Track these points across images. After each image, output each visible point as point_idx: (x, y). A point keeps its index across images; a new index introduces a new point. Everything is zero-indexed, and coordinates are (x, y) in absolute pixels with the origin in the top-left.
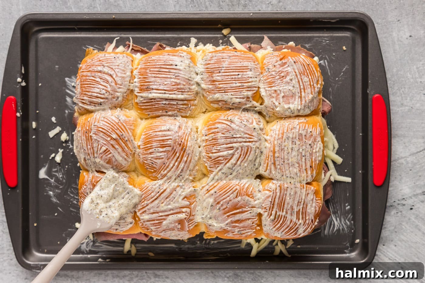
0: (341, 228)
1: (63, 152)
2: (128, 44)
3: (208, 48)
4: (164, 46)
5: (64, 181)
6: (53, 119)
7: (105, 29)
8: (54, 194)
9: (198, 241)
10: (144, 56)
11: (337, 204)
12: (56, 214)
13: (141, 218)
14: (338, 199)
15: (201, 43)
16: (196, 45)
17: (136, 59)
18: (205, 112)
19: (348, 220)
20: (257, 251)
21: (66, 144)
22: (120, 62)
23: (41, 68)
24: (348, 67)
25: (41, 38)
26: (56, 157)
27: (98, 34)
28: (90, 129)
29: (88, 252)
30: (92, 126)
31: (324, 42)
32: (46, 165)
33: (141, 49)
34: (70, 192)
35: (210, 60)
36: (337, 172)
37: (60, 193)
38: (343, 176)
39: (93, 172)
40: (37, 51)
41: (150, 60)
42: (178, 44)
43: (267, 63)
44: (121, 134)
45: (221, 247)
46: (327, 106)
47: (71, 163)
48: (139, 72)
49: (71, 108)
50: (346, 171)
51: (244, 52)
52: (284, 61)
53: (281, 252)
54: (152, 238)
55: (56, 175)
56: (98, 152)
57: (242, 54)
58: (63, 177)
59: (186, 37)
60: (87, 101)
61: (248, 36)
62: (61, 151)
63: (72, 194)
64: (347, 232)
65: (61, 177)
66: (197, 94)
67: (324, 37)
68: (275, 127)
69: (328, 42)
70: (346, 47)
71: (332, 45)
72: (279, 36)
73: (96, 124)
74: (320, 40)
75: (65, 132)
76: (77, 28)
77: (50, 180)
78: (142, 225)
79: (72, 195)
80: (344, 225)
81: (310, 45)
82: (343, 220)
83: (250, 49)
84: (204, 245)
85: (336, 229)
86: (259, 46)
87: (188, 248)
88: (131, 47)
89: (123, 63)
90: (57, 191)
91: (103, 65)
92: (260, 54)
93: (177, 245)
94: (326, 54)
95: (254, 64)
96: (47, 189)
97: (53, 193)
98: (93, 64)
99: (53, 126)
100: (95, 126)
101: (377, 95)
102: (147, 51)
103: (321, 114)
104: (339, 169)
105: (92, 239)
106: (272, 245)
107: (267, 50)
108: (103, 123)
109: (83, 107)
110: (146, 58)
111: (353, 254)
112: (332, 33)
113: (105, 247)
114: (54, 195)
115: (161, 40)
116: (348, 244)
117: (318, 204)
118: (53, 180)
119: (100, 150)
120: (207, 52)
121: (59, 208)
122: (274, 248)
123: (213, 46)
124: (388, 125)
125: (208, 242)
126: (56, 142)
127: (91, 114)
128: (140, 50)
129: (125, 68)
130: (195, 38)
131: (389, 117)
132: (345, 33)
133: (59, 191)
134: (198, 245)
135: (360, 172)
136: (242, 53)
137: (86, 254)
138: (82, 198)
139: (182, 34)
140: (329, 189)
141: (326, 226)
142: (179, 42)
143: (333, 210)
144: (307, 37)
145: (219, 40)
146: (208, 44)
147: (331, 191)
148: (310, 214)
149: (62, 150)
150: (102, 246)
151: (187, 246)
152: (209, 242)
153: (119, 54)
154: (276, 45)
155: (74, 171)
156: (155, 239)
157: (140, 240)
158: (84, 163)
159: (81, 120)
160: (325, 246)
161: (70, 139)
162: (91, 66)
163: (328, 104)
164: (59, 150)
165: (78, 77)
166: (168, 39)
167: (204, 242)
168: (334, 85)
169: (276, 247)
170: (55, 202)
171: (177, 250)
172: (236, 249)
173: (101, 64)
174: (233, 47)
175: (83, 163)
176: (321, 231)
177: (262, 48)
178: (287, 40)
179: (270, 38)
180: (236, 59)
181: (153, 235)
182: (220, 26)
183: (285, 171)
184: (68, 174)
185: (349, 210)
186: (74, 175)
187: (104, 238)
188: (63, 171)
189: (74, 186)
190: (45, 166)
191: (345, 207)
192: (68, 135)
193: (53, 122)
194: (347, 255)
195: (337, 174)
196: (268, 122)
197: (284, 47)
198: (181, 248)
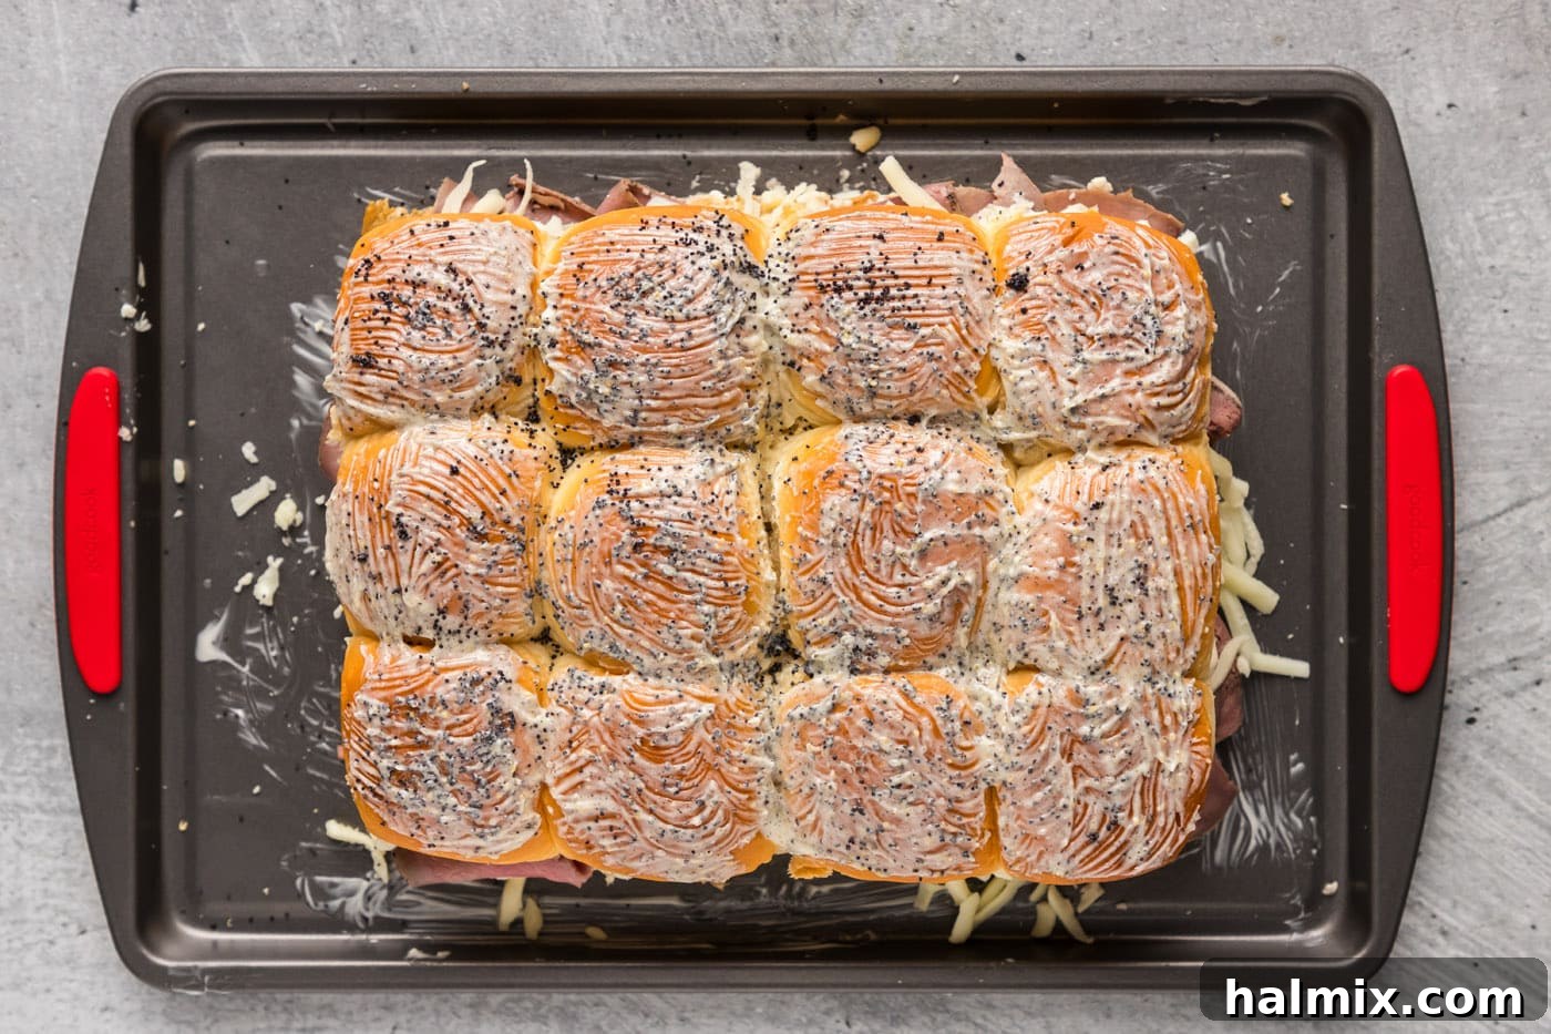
0: (1272, 842)
1: (281, 569)
2: (517, 185)
3: (801, 199)
4: (646, 191)
5: (286, 670)
6: (249, 450)
7: (434, 131)
8: (250, 716)
9: (763, 886)
10: (573, 226)
11: (1258, 757)
12: (257, 790)
13: (568, 806)
14: (1263, 739)
15: (773, 181)
16: (759, 191)
17: (546, 236)
18: (795, 427)
19: (1299, 814)
20: (974, 923)
21: (294, 538)
22: (492, 250)
23: (205, 265)
24: (1298, 268)
25: (204, 161)
26: (257, 586)
27: (408, 147)
28: (385, 487)
29: (371, 922)
30: (394, 477)
31: (1213, 178)
32: (222, 614)
33: (563, 200)
34: (306, 709)
35: (812, 244)
36: (1259, 642)
37: (271, 715)
38: (1282, 655)
39: (395, 641)
40: (189, 205)
41: (600, 244)
42: (695, 184)
43: (1015, 254)
44: (498, 506)
45: (843, 906)
46: (1227, 407)
47: (311, 605)
48: (559, 287)
49: (309, 409)
50: (1291, 636)
51: (934, 213)
52: (1076, 248)
53: (1059, 926)
54: (599, 876)
55: (258, 650)
56: (414, 569)
57: (927, 222)
58: (283, 656)
59: (721, 160)
60: (375, 389)
61: (943, 157)
62: (274, 563)
63: (315, 718)
64: (1293, 856)
65: (275, 658)
66: (767, 366)
67: (1214, 159)
68: (1045, 484)
69: (1227, 176)
70: (1290, 197)
71: (1241, 188)
72: (1054, 156)
73: (405, 470)
74: (1201, 171)
75: (288, 496)
76: (334, 125)
77: (234, 668)
78: (568, 833)
79: (315, 723)
80: (1282, 829)
81: (1161, 187)
82: (1278, 811)
83: (953, 203)
84: (783, 902)
85: (1253, 843)
86: (983, 191)
87: (728, 911)
88: (528, 196)
89: (504, 253)
90: (259, 705)
91: (430, 261)
92: (989, 221)
93: (689, 901)
94: (1220, 220)
95: (971, 260)
96: (225, 698)
97: (247, 712)
98: (395, 257)
99: (245, 475)
100: (402, 476)
101: (1400, 369)
102: (587, 208)
103: (1206, 438)
104: (1268, 631)
105: (386, 880)
106: (1027, 901)
107: (1013, 207)
108: (431, 468)
109: (358, 411)
110: (584, 234)
111: (1317, 936)
112: (1242, 145)
113: (433, 908)
114: (251, 722)
115: (632, 168)
116: (1298, 897)
117: (1199, 757)
118: (246, 669)
119: (421, 563)
120: (800, 213)
121: (267, 768)
122: (1033, 912)
123: (819, 190)
124: (1441, 477)
125: (797, 889)
126: (259, 533)
127: (388, 435)
128: (562, 205)
129: (509, 271)
130: (756, 162)
131: (1446, 446)
132: (1289, 147)
133: (269, 708)
134: (762, 899)
135: (1341, 640)
136: (929, 218)
137: (363, 931)
138: (352, 735)
139: (709, 147)
140: (1230, 701)
141: (1219, 833)
142: (698, 177)
143: (1244, 776)
144: (1151, 160)
145: (840, 168)
146: (803, 185)
147: (1238, 711)
148: (1170, 796)
149: (280, 561)
150: (419, 904)
151: (723, 904)
152: (803, 891)
153: (487, 220)
154: (1043, 190)
155: (321, 635)
156: (610, 880)
157: (556, 883)
158: (363, 608)
159: (352, 458)
160: (1215, 906)
161: (308, 521)
162: (388, 264)
163: (1228, 398)
164: (270, 559)
165: (342, 304)
166: (656, 165)
167: (784, 888)
168: (1247, 330)
169: (1041, 909)
170: (254, 746)
171: (687, 917)
172: (897, 913)
173: (425, 256)
174: (892, 195)
175: (359, 611)
176: (1199, 853)
177: (996, 198)
178: (1083, 171)
179: (1022, 163)
180: (906, 239)
181: (608, 868)
182: (841, 119)
183: (1083, 641)
184: (298, 644)
185: (1301, 775)
186: (320, 649)
187: (429, 878)
188: (281, 636)
189: (322, 690)
190: (219, 619)
191: (1287, 765)
192: (301, 508)
193: (247, 462)
194: (1295, 937)
195: (1258, 648)
196: (1018, 465)
197: (1072, 196)
198: (701, 913)
